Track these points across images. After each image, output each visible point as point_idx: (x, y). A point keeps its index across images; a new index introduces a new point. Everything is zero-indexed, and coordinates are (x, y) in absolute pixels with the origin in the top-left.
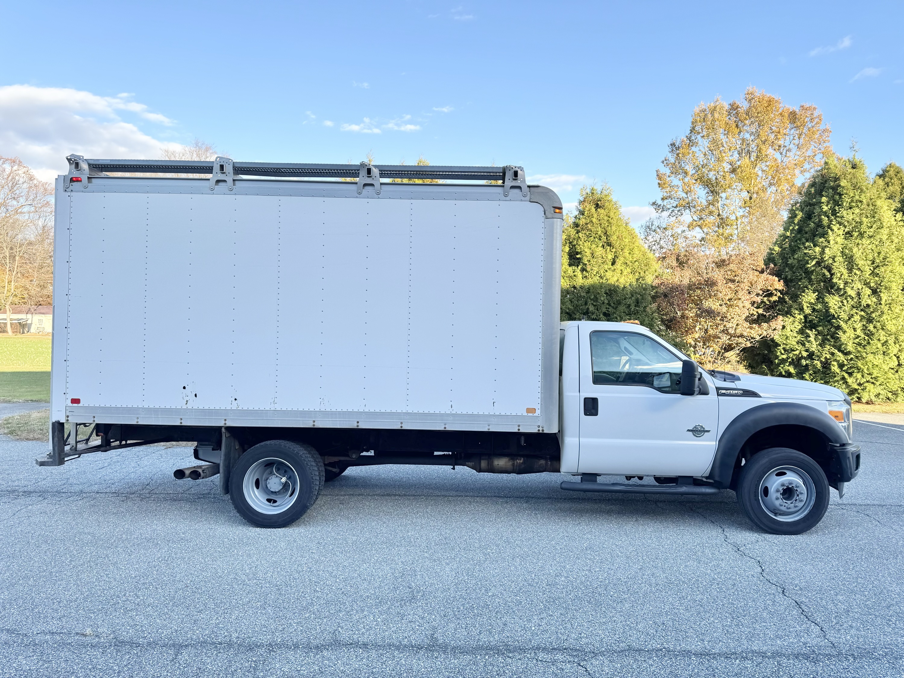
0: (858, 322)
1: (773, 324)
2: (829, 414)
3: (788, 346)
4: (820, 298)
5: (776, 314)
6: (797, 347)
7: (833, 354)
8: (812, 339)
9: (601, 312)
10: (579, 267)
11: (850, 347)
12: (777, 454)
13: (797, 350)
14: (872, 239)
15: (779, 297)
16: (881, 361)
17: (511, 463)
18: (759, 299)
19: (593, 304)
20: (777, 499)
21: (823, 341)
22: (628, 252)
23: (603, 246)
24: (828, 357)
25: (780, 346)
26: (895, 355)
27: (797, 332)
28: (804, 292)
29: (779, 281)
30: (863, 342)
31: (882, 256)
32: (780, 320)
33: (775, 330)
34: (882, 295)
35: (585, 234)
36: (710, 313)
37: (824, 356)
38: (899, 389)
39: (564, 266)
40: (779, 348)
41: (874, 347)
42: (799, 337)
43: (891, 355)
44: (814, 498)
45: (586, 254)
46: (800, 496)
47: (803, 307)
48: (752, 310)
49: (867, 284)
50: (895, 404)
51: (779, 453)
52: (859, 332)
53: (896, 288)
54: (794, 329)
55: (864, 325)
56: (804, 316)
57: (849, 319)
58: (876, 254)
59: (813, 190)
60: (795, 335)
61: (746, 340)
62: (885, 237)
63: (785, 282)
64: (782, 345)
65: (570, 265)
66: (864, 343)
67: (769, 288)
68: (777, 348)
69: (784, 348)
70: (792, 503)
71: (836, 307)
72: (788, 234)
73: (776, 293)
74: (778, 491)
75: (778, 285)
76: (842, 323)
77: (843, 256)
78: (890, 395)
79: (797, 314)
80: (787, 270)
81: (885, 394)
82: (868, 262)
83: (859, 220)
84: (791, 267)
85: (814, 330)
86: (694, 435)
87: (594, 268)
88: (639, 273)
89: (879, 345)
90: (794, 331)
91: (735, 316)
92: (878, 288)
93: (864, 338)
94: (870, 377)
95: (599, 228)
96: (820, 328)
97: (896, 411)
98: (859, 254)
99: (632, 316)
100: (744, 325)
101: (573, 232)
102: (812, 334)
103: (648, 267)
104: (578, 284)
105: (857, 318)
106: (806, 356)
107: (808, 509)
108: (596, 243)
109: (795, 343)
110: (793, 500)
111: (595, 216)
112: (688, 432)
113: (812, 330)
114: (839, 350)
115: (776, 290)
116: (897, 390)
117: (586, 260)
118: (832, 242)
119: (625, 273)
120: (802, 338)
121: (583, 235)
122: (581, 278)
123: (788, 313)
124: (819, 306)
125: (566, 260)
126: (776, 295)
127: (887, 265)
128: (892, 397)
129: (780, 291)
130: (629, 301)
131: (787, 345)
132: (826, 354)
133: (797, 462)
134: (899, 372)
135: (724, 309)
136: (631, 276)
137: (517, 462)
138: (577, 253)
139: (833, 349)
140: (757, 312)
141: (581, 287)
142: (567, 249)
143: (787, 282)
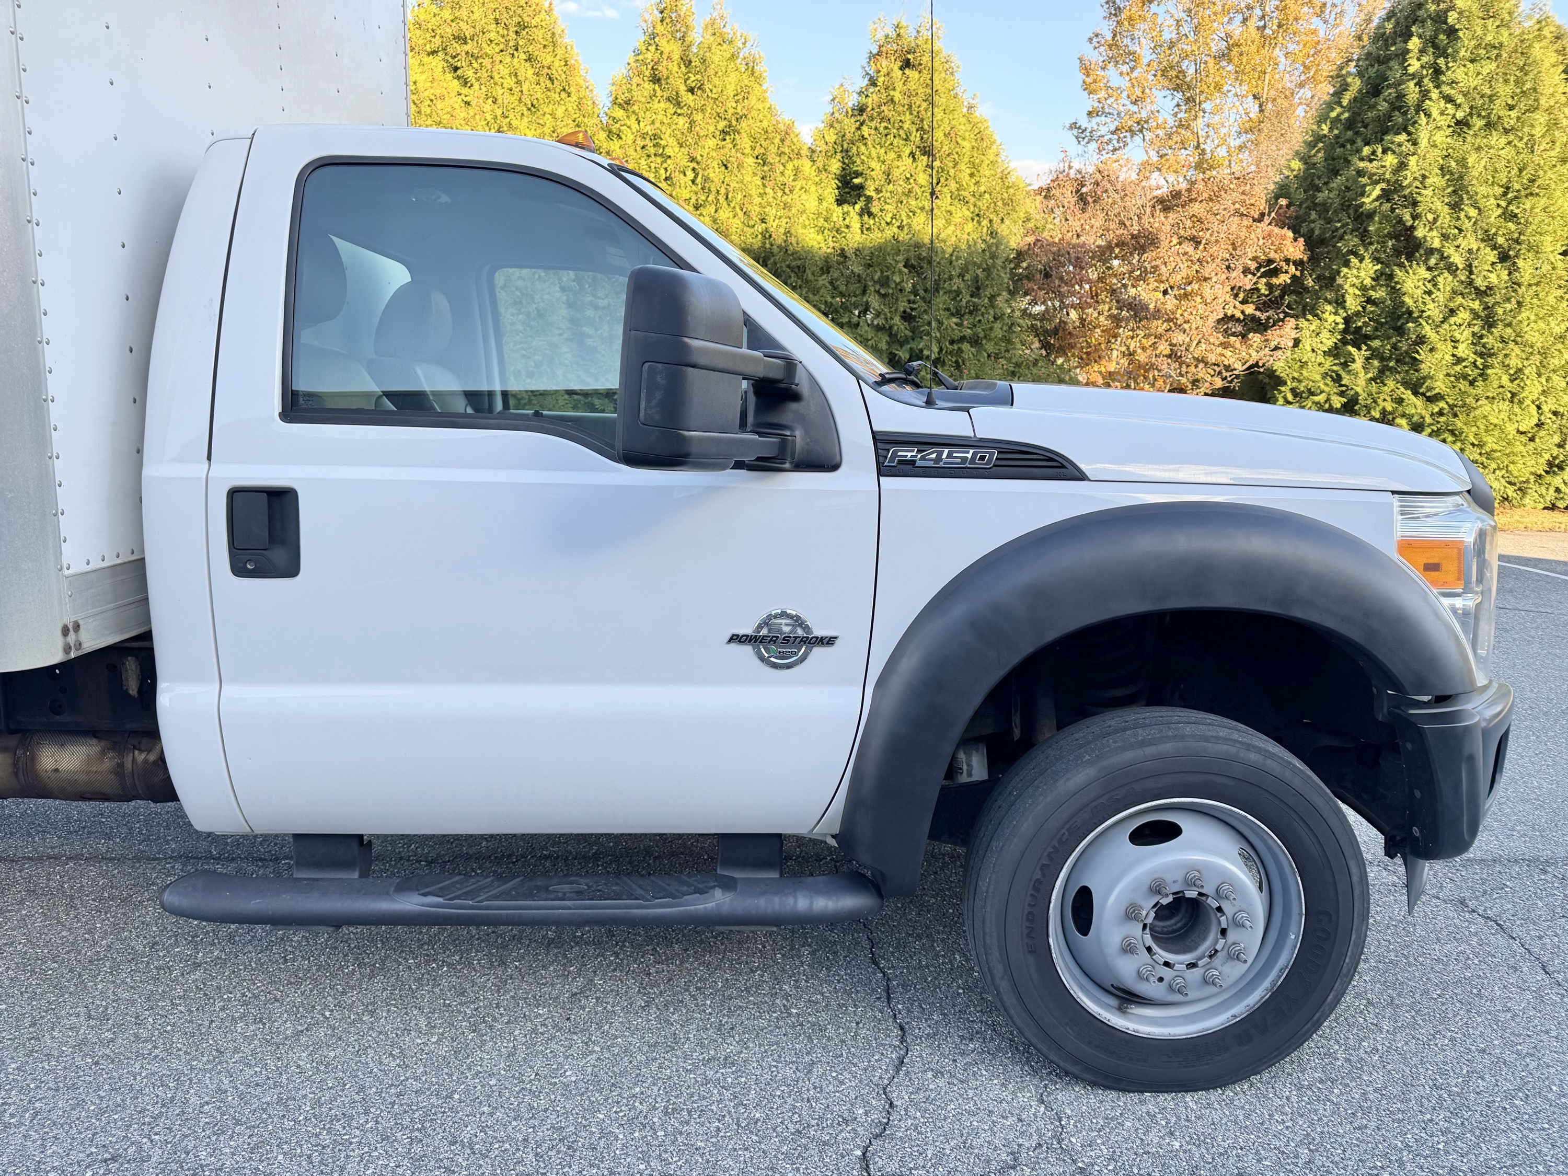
0: (1463, 327)
1: (1274, 336)
2: (1396, 557)
3: (1304, 384)
4: (1385, 278)
5: (1281, 316)
6: (1322, 386)
7: (1400, 401)
8: (1358, 366)
9: (896, 310)
10: (857, 207)
11: (1440, 385)
12: (1142, 744)
13: (1322, 392)
14: (1511, 137)
15: (1294, 277)
16: (1504, 415)
17: (107, 764)
18: (1248, 282)
19: (878, 292)
20: (1128, 949)
21: (1382, 372)
22: (968, 171)
23: (912, 154)
24: (1389, 409)
25: (1285, 383)
26: (1533, 402)
27: (1324, 352)
28: (1347, 264)
29: (1295, 240)
30: (1470, 373)
31: (1526, 176)
32: (1289, 327)
33: (1276, 348)
34: (1520, 263)
35: (876, 129)
36: (1138, 311)
37: (1381, 407)
38: (1532, 478)
39: (825, 204)
40: (1283, 389)
41: (1495, 384)
42: (1329, 362)
43: (1528, 402)
44: (1295, 937)
45: (872, 173)
46: (1232, 936)
47: (1343, 296)
48: (1232, 308)
49: (1488, 239)
50: (1518, 512)
51: (1150, 743)
52: (1463, 350)
53: (1551, 247)
54: (1320, 345)
55: (1474, 334)
56: (1344, 319)
57: (1445, 320)
58: (1515, 171)
59: (1389, 26)
60: (1320, 359)
61: (1212, 373)
62: (1538, 131)
63: (1307, 243)
64: (1289, 383)
65: (840, 202)
66: (1472, 373)
67: (1272, 255)
68: (1278, 390)
69: (1293, 390)
70: (1192, 965)
71: (1419, 292)
72: (1325, 128)
73: (1285, 267)
74: (1131, 914)
75: (1291, 249)
76: (1427, 330)
77: (1443, 176)
78: (1510, 491)
79: (1327, 313)
80: (1314, 215)
81: (1502, 488)
82: (1496, 188)
83: (1488, 92)
84: (1323, 209)
85: (1364, 348)
86: (762, 658)
87: (885, 209)
88: (991, 221)
89: (1505, 380)
90: (1319, 352)
91: (1192, 317)
92: (1510, 248)
93: (1476, 361)
94: (1478, 451)
95: (908, 113)
96: (1376, 343)
97: (1522, 526)
98: (1479, 170)
99: (966, 317)
100: (1211, 340)
101: (850, 125)
102: (1359, 356)
103: (1011, 208)
104: (851, 245)
105: (1463, 316)
106: (1339, 406)
107: (1267, 983)
108: (896, 149)
109: (1318, 377)
110: (1199, 952)
111: (899, 86)
112: (734, 646)
113: (1359, 349)
114: (1416, 393)
115: (1287, 261)
116: (1527, 481)
117: (872, 188)
118: (1423, 143)
119: (957, 218)
120: (1334, 365)
121: (873, 132)
122: (859, 231)
123: (1307, 310)
124: (1380, 294)
125: (831, 191)
126: (1287, 272)
127: (1537, 194)
128: (1515, 495)
129: (1295, 263)
130: (957, 283)
131: (1300, 381)
132: (1385, 400)
133: (1228, 782)
134: (1537, 440)
135: (1170, 303)
136: (970, 227)
137: (134, 760)
138: (858, 174)
139: (1402, 389)
140: (1243, 312)
141: (858, 252)
142: (835, 166)
143: (1312, 244)
